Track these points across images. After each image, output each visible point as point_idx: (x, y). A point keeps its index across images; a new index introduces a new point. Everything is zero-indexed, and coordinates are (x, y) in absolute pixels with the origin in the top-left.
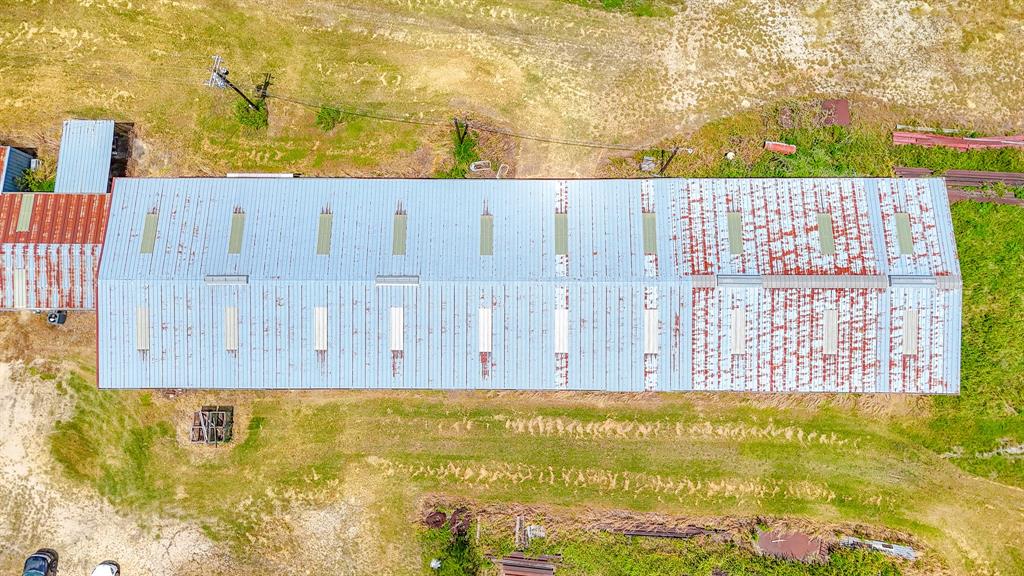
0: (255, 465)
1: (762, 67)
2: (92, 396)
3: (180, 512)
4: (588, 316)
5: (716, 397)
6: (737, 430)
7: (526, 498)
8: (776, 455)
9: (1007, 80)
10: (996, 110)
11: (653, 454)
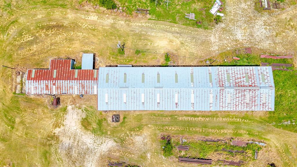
0: (125, 127)
1: (232, 40)
2: (89, 112)
3: (109, 137)
4: (198, 95)
5: (223, 112)
6: (227, 119)
7: (182, 134)
8: (235, 124)
9: (285, 43)
10: (283, 50)
11: (209, 124)
